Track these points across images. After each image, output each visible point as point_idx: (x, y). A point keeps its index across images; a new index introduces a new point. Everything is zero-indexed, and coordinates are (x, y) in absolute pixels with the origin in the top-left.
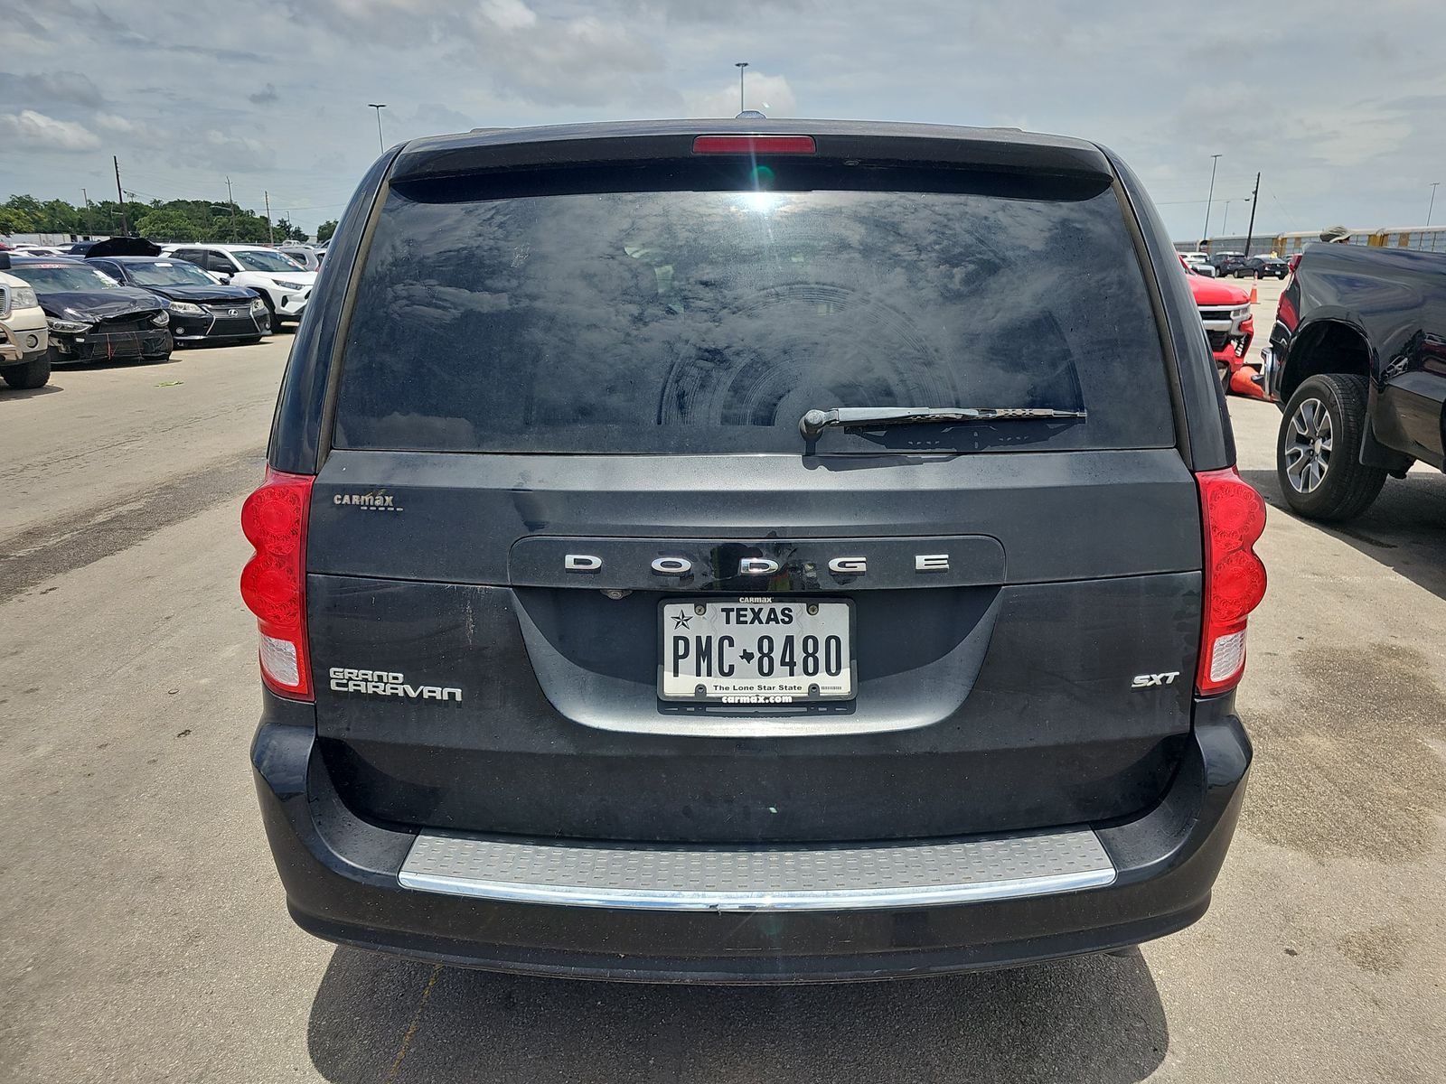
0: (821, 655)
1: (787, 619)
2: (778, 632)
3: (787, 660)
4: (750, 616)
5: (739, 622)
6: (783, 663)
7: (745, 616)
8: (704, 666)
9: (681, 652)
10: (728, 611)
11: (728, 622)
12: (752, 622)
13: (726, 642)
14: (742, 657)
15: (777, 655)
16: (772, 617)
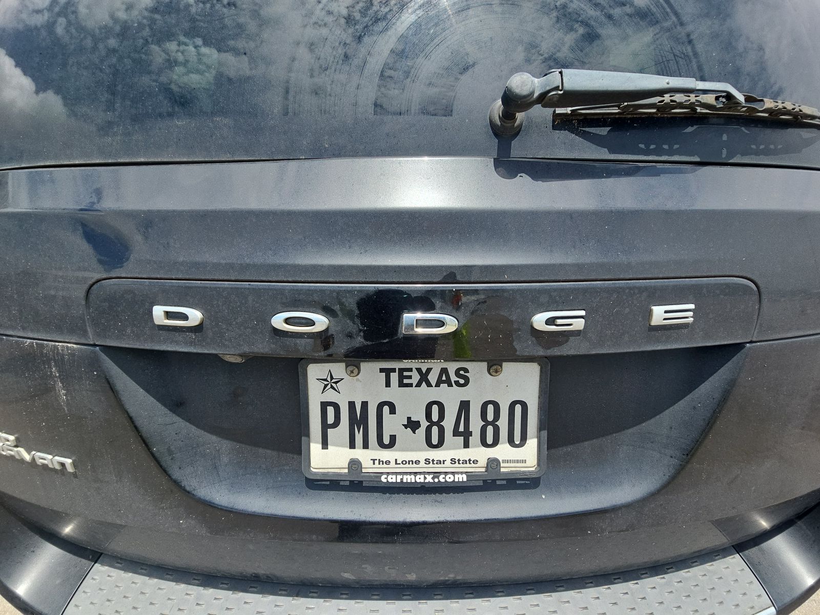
0: (503, 423)
1: (462, 381)
2: (451, 397)
3: (461, 429)
4: (416, 377)
5: (401, 384)
6: (456, 433)
7: (410, 377)
8: (359, 437)
9: (331, 419)
10: (388, 372)
11: (388, 384)
12: (419, 385)
13: (386, 409)
14: (406, 426)
15: (449, 423)
16: (444, 379)
